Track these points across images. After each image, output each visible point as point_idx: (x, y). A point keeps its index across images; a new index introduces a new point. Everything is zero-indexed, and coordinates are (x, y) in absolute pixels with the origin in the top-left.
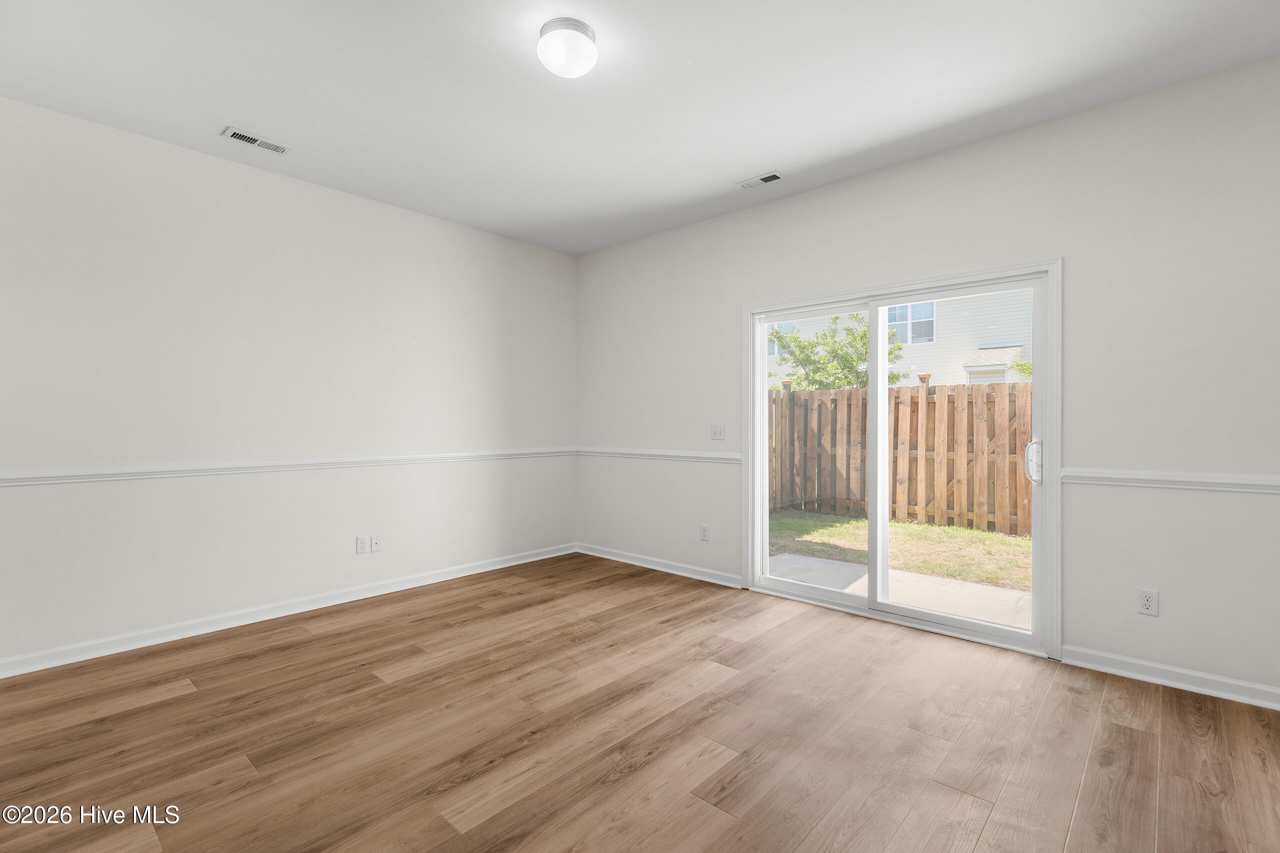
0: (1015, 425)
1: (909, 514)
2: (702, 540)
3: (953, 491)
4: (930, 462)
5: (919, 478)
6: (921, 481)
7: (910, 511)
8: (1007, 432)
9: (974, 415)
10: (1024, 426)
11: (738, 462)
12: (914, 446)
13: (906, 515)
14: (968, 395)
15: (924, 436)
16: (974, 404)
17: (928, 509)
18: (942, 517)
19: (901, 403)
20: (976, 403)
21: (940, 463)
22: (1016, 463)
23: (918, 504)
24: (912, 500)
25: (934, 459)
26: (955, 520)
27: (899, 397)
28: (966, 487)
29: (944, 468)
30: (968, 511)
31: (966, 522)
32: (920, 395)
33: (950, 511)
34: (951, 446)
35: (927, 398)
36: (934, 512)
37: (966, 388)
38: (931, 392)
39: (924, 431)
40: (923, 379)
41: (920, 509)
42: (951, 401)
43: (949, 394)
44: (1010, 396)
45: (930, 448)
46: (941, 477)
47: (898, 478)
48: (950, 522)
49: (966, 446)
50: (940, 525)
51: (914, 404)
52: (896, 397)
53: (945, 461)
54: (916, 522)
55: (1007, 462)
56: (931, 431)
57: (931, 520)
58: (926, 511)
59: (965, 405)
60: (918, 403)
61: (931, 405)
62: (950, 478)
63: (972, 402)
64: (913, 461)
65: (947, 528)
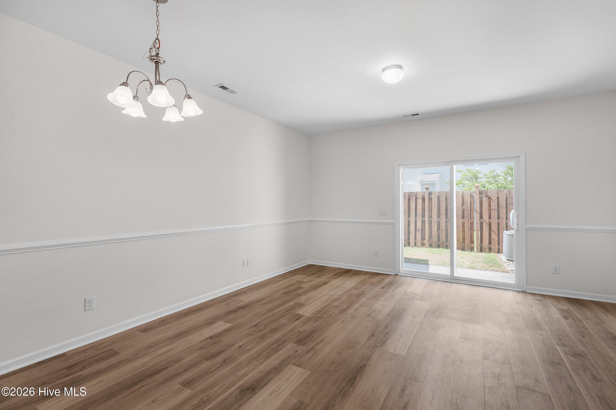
0: (464, 207)
1: (422, 244)
2: (375, 256)
3: (440, 234)
4: (430, 222)
5: (426, 229)
6: (427, 230)
7: (422, 243)
8: (461, 210)
9: (448, 203)
10: (467, 208)
11: (393, 224)
12: (423, 216)
13: (421, 244)
14: (445, 195)
15: (428, 212)
17: (430, 242)
18: (435, 244)
19: (418, 198)
21: (434, 223)
22: (464, 222)
23: (426, 240)
24: (423, 238)
25: (432, 221)
26: (441, 246)
27: (417, 196)
28: (445, 232)
29: (436, 225)
31: (445, 246)
32: (425, 195)
33: (438, 242)
34: (439, 216)
35: (429, 196)
36: (432, 243)
37: (444, 192)
38: (430, 194)
39: (428, 210)
40: (427, 189)
41: (426, 242)
42: (439, 198)
43: (438, 195)
44: (462, 196)
45: (430, 217)
46: (435, 228)
47: (417, 229)
48: (439, 246)
49: (445, 216)
50: (435, 248)
51: (423, 199)
52: (415, 196)
53: (436, 222)
54: (424, 247)
55: (461, 222)
56: (430, 210)
57: (431, 246)
59: (444, 199)
60: (425, 198)
61: (430, 199)
62: (439, 228)
63: (447, 198)
64: (423, 222)
65: (438, 249)
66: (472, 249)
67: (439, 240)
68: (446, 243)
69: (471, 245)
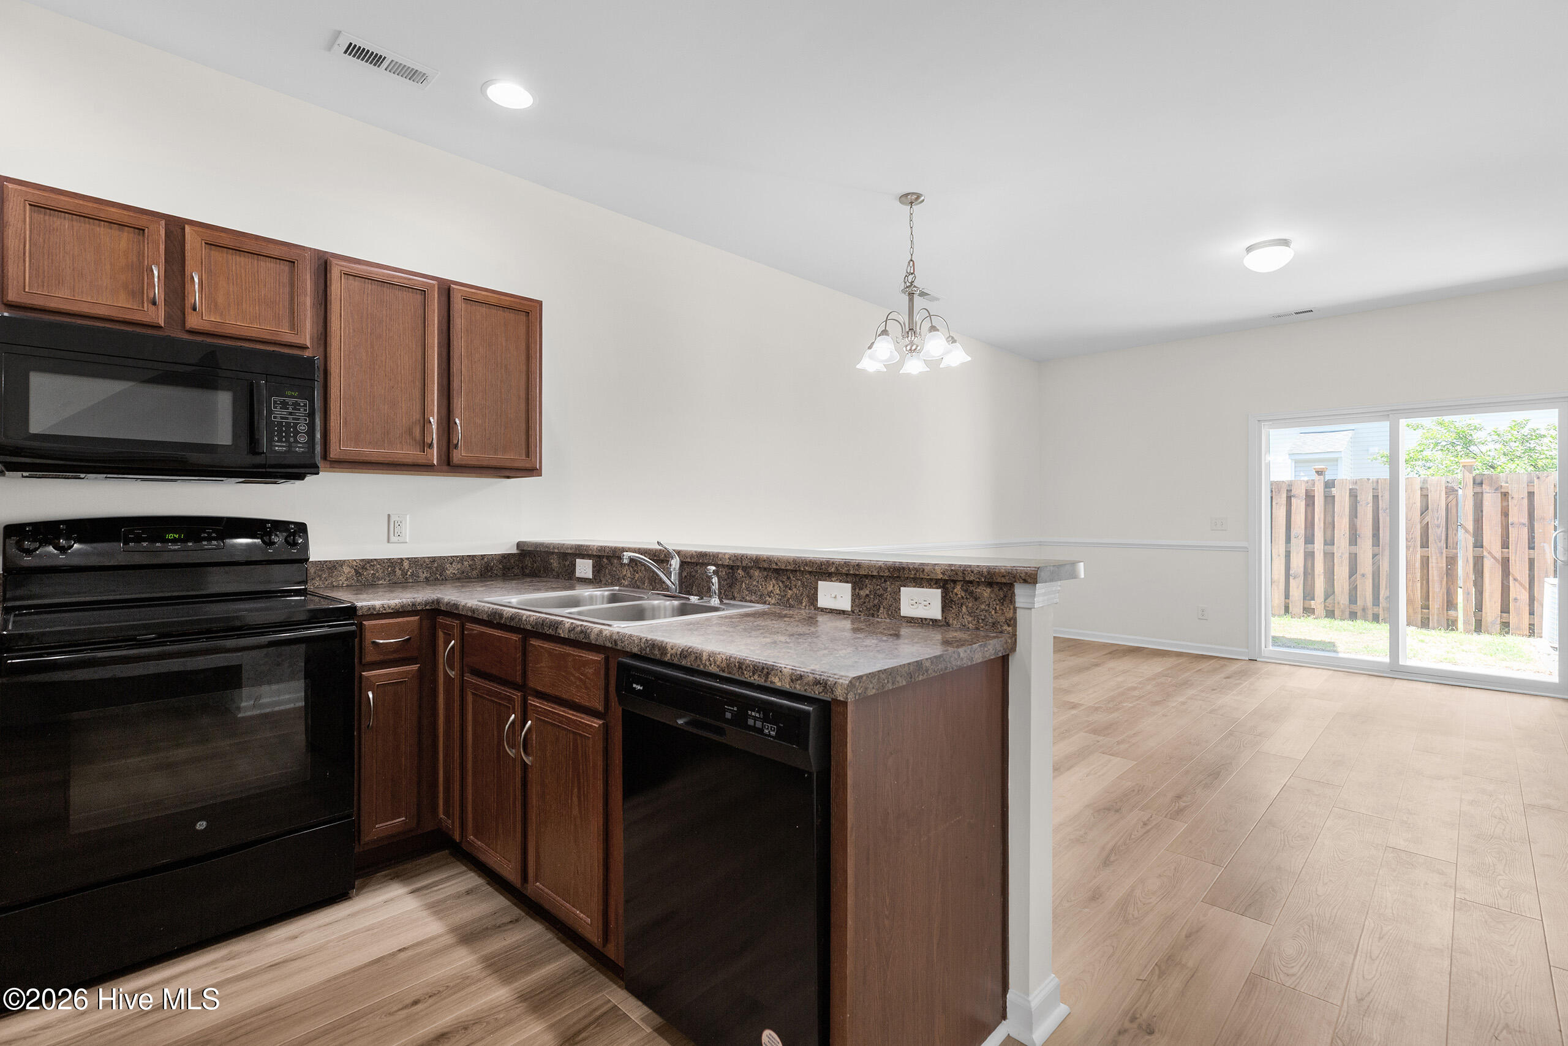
0: (1428, 519)
1: (1304, 609)
2: (1199, 619)
3: (1357, 585)
4: (1329, 557)
5: (1316, 572)
6: (1319, 575)
7: (1306, 606)
8: (1419, 527)
9: (1380, 508)
10: (1438, 519)
11: (1245, 550)
12: (1309, 539)
13: (1302, 610)
14: (1373, 489)
15: (1322, 530)
16: (1380, 498)
17: (1327, 604)
18: (1343, 612)
19: (1294, 496)
20: (1382, 496)
21: (1341, 557)
22: (1428, 557)
23: (1315, 598)
24: (1309, 595)
25: (1334, 553)
26: (1359, 614)
27: (1291, 490)
28: (1371, 581)
29: (1346, 562)
30: (1373, 605)
31: (1370, 617)
32: (1316, 489)
33: (1352, 606)
34: (1354, 539)
35: (1324, 491)
36: (1334, 607)
37: (1371, 481)
38: (1329, 485)
39: (1322, 524)
40: (1320, 473)
41: (1317, 604)
42: (1353, 495)
43: (1351, 487)
44: (1421, 490)
45: (1329, 542)
46: (1342, 571)
47: (1291, 572)
48: (1353, 616)
49: (1371, 540)
50: (1343, 619)
51: (1310, 498)
52: (1287, 490)
53: (1347, 555)
54: (1312, 616)
55: (1418, 556)
56: (1329, 525)
57: (1330, 614)
58: (1325, 606)
59: (1370, 498)
60: (1314, 496)
61: (1329, 499)
62: (1353, 571)
63: (1378, 496)
64: (1309, 556)
65: (1350, 622)
66: (1451, 625)
67: (1353, 599)
68: (1376, 609)
69: (1447, 615)
